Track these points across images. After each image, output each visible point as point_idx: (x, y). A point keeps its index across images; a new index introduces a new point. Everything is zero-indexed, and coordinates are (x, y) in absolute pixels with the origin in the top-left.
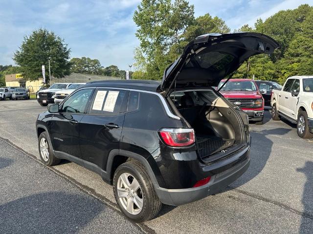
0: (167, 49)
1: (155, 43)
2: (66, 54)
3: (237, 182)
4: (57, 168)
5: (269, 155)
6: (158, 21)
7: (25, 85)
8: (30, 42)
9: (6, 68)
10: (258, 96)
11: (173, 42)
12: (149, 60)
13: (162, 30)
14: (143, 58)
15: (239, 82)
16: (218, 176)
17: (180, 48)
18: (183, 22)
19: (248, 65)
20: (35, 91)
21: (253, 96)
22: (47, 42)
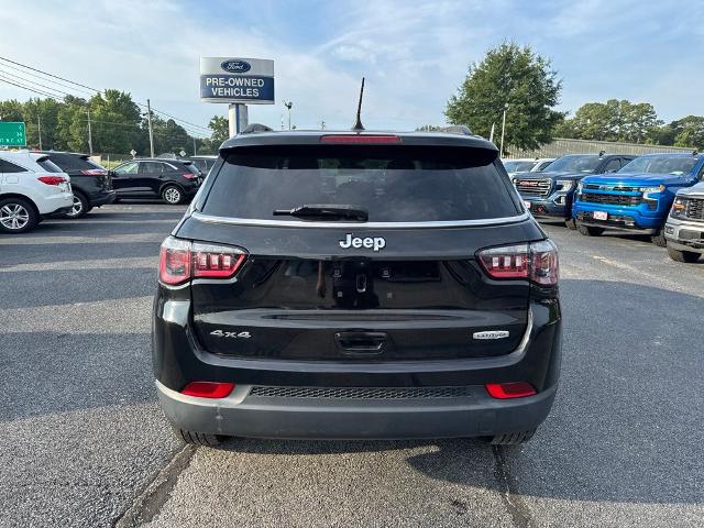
2: (549, 96)
22: (510, 71)
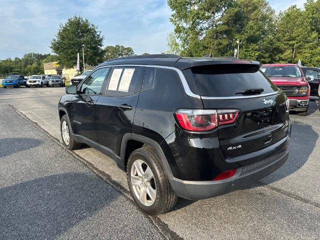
0: (203, 34)
1: (189, 28)
2: (99, 42)
3: (270, 177)
4: (77, 152)
5: (312, 149)
6: (194, 3)
7: (62, 73)
8: (65, 30)
9: (45, 57)
10: (303, 83)
11: (209, 27)
12: (183, 46)
13: (198, 14)
14: (176, 44)
15: (281, 67)
16: (246, 169)
17: (217, 32)
18: (222, 4)
19: (293, 51)
20: (71, 78)
21: (297, 83)
22: (81, 29)
